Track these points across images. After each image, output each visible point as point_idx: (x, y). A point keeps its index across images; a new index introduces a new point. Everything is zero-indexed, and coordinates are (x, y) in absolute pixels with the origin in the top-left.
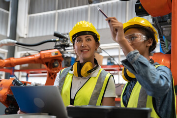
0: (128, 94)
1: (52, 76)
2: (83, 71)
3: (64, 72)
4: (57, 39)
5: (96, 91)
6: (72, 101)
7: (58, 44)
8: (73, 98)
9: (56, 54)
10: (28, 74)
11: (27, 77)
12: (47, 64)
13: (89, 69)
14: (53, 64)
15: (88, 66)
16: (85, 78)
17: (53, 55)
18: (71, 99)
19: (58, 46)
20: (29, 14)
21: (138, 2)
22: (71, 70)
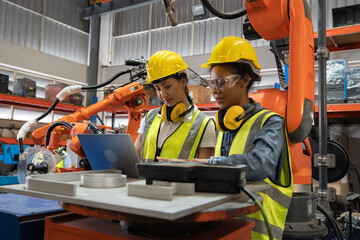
0: (226, 148)
1: (136, 117)
2: (173, 115)
3: (151, 114)
4: (131, 68)
5: (189, 140)
6: (159, 152)
7: (134, 74)
8: (160, 146)
9: (136, 88)
10: (113, 115)
11: (113, 118)
12: (127, 104)
13: (181, 112)
14: (136, 101)
15: (180, 108)
17: (132, 91)
18: (157, 148)
19: (135, 76)
20: (114, 35)
21: (247, 20)
22: (160, 113)
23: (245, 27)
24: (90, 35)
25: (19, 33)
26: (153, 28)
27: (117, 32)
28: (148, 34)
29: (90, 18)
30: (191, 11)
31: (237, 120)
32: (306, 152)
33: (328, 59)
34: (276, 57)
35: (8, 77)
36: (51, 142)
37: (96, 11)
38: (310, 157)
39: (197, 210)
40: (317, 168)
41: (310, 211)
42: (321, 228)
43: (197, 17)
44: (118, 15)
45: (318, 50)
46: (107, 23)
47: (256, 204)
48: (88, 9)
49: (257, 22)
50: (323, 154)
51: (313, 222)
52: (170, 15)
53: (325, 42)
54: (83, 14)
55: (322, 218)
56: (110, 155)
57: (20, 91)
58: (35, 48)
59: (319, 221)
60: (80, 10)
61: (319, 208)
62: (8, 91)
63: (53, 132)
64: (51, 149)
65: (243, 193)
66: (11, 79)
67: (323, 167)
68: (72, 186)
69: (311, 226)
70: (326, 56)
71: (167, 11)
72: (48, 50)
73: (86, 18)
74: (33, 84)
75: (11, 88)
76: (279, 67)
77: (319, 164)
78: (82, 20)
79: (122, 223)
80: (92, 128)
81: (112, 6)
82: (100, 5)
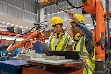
5: (65, 43)
12: (36, 37)
16: (60, 38)
17: (36, 33)
20: (44, 15)
21: (83, 9)
22: (55, 36)
23: (82, 11)
24: (37, 15)
25: (17, 15)
26: (56, 12)
27: (45, 14)
28: (55, 14)
29: (38, 10)
30: (67, 7)
31: (78, 37)
32: (103, 49)
33: (110, 20)
34: (93, 20)
35: (14, 28)
36: (26, 47)
37: (39, 8)
38: (104, 50)
39: (65, 63)
40: (107, 54)
41: (104, 67)
42: (108, 73)
43: (69, 9)
44: (46, 9)
45: (107, 17)
46: (42, 11)
47: (83, 62)
48: (37, 7)
49: (86, 9)
50: (109, 50)
51: (105, 71)
52: (58, 8)
53: (109, 15)
54: (35, 9)
55: (109, 70)
56: (41, 49)
57: (17, 32)
58: (22, 19)
59: (108, 70)
60: (34, 8)
61: (108, 67)
62: (14, 32)
63: (26, 44)
64: (26, 49)
65: (80, 59)
66: (15, 29)
67: (109, 54)
68: (29, 56)
69: (105, 72)
70: (109, 19)
71: (57, 6)
72: (25, 20)
73: (36, 10)
74: (21, 30)
75: (15, 31)
76: (94, 23)
77: (108, 53)
78: (35, 11)
79: (44, 68)
80: (37, 42)
81: (44, 6)
82: (40, 6)
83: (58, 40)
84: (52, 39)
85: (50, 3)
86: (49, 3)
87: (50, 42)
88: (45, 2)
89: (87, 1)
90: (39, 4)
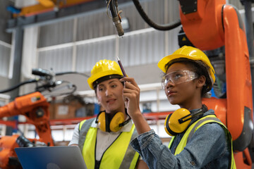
4: (37, 78)
5: (130, 150)
12: (27, 114)
14: (37, 113)
18: (96, 161)
21: (182, 31)
22: (97, 122)
23: (180, 38)
24: (13, 46)
27: (41, 44)
29: (14, 31)
37: (19, 23)
46: (31, 34)
48: (11, 22)
71: (114, 21)
73: (9, 31)
78: (5, 33)
80: (22, 141)
81: (36, 20)
82: (24, 17)
83: (105, 140)
84: (85, 134)
85: (60, 9)
86: (56, 9)
87: (80, 141)
88: (39, 6)
89: (196, 8)
90: (20, 10)
